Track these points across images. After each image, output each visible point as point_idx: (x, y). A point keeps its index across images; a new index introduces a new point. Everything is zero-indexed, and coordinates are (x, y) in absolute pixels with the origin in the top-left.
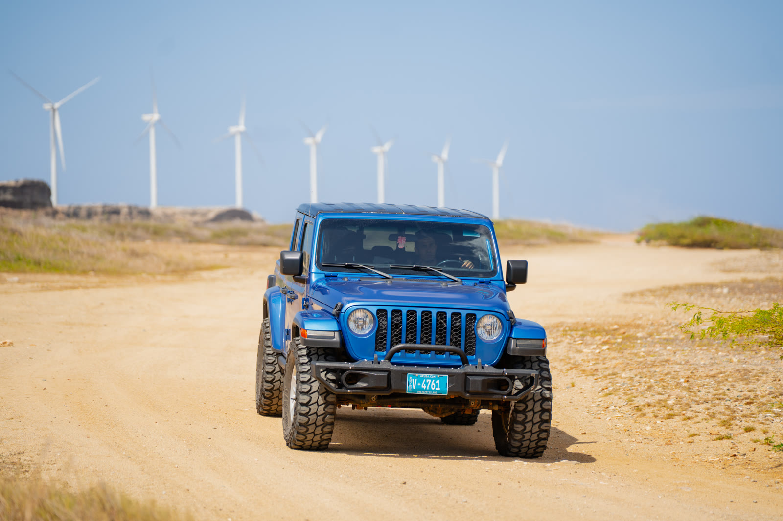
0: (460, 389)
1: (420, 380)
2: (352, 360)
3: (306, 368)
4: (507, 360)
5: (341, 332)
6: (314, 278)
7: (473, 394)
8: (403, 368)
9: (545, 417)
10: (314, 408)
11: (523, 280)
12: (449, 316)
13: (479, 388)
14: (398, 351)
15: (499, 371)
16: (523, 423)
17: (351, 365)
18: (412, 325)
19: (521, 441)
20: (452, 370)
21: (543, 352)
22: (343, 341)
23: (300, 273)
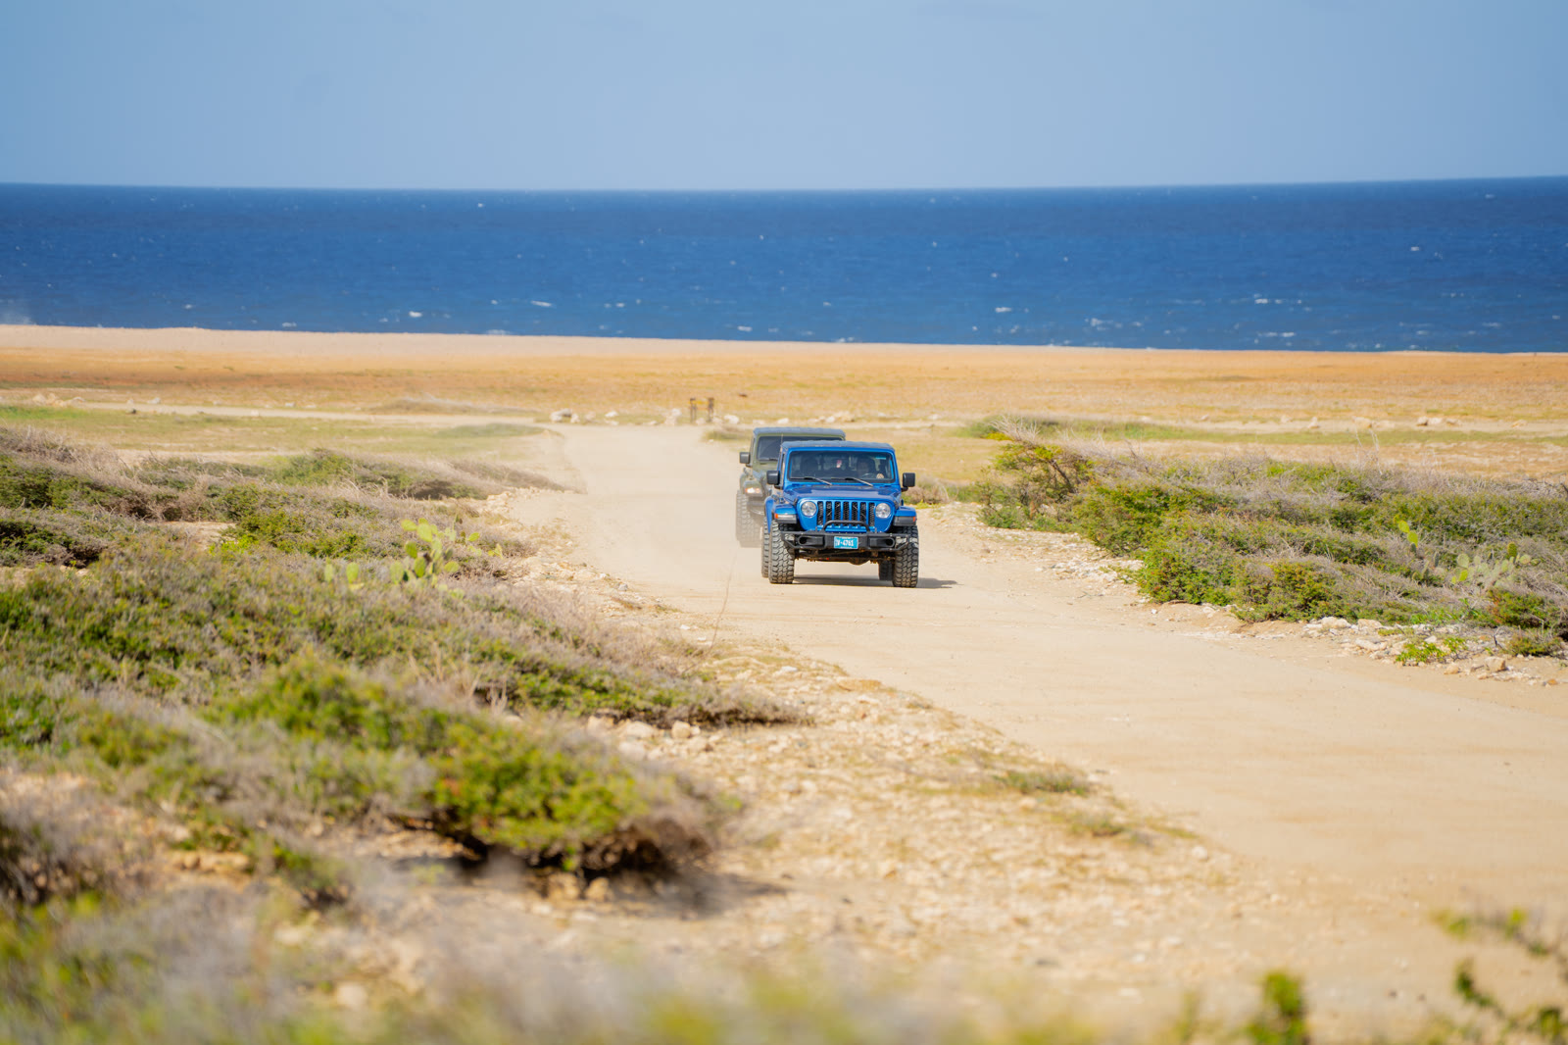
0: (864, 545)
1: (842, 540)
2: (804, 530)
3: (777, 534)
4: (894, 529)
5: (797, 515)
6: (786, 485)
7: (873, 547)
8: (833, 534)
9: (914, 558)
10: (781, 556)
11: (913, 485)
12: (850, 504)
13: (875, 545)
14: (829, 524)
15: (887, 535)
16: (902, 562)
17: (802, 533)
18: (837, 509)
19: (901, 573)
20: (861, 535)
21: (915, 523)
22: (798, 521)
23: (779, 483)
